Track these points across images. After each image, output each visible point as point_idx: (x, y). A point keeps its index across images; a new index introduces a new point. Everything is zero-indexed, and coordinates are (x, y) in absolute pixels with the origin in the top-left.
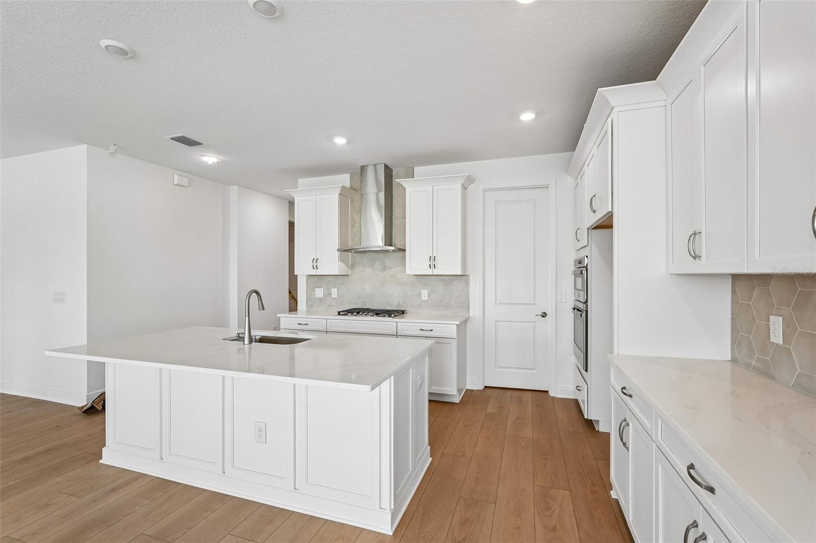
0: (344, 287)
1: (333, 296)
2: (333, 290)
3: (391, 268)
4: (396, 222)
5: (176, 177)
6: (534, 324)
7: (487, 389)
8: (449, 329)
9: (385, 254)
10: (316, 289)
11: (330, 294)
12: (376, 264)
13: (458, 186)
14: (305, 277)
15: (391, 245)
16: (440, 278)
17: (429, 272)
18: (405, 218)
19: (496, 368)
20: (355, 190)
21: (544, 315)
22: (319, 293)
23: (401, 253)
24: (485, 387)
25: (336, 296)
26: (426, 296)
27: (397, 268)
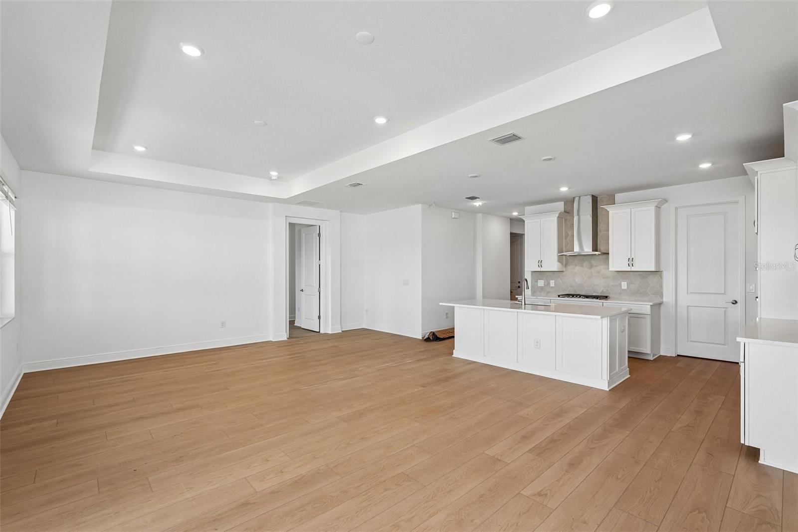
0: (559, 279)
1: (551, 286)
2: (551, 281)
3: (596, 266)
4: (601, 234)
5: (453, 213)
6: (725, 309)
7: (679, 357)
8: (645, 307)
9: (592, 257)
10: (539, 281)
11: (549, 284)
12: (585, 264)
13: (652, 209)
14: (530, 273)
15: (597, 251)
16: (637, 273)
17: (629, 269)
18: (608, 230)
19: (688, 342)
20: (568, 213)
21: (736, 302)
22: (541, 283)
23: (605, 256)
24: (678, 355)
25: (554, 286)
26: (626, 286)
27: (602, 267)
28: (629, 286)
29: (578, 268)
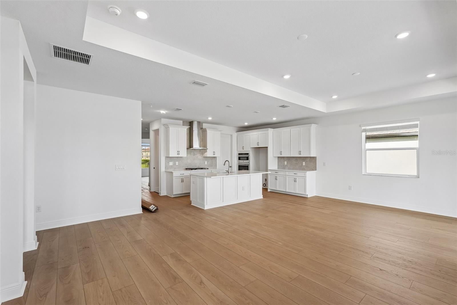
0: (180, 161)
1: (176, 165)
2: (177, 162)
10: (170, 162)
26: (206, 163)
27: (198, 155)
28: (207, 163)
29: (189, 155)
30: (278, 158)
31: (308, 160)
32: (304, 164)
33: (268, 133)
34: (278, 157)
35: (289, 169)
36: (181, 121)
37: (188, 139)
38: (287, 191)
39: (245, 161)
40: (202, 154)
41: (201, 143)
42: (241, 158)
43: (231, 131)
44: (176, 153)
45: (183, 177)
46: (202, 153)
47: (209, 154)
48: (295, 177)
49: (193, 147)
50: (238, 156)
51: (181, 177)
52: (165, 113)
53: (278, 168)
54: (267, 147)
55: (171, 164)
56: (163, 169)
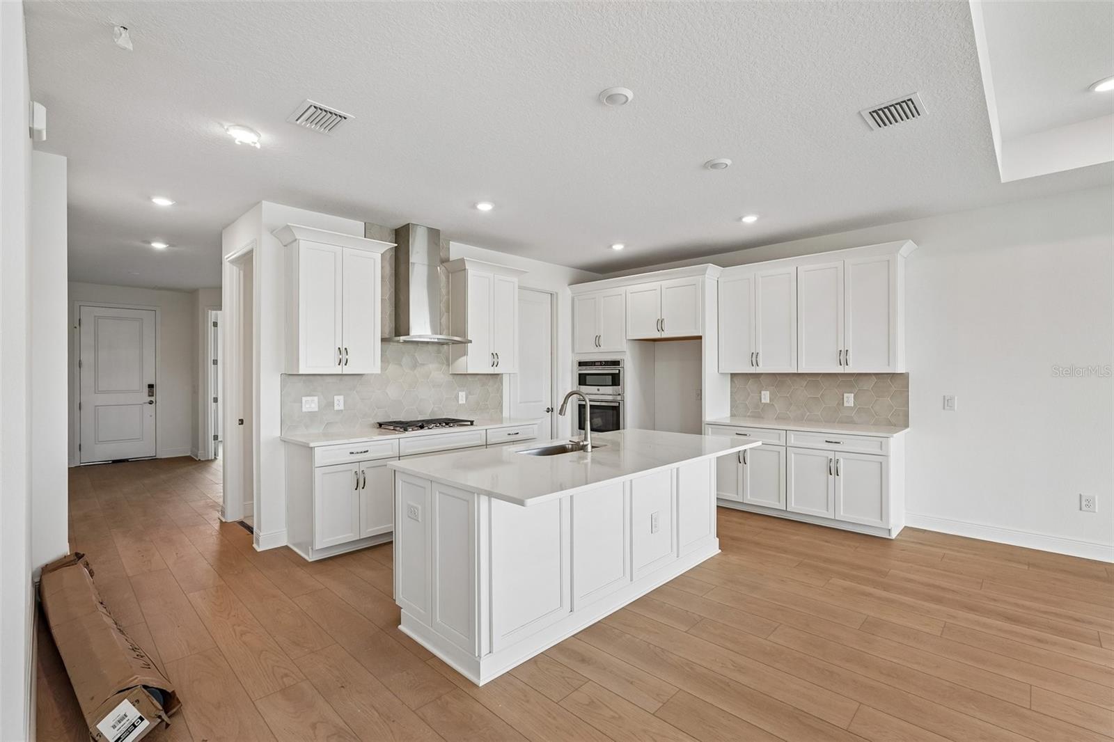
0: (356, 393)
1: (336, 408)
2: (336, 398)
8: (532, 429)
10: (304, 399)
11: (332, 405)
14: (279, 381)
21: (549, 410)
22: (309, 404)
25: (342, 407)
26: (462, 396)
27: (431, 366)
28: (467, 398)
29: (392, 368)
30: (731, 378)
31: (868, 385)
32: (849, 399)
33: (703, 282)
34: (733, 375)
35: (779, 419)
36: (359, 222)
37: (387, 297)
38: (793, 507)
39: (603, 389)
40: (448, 362)
41: (444, 320)
42: (588, 377)
43: (552, 277)
44: (333, 356)
45: (363, 466)
46: (448, 360)
47: (475, 361)
48: (831, 455)
49: (408, 334)
50: (577, 371)
51: (355, 468)
52: (258, 146)
53: (732, 415)
54: (700, 338)
55: (311, 404)
56: (269, 427)
